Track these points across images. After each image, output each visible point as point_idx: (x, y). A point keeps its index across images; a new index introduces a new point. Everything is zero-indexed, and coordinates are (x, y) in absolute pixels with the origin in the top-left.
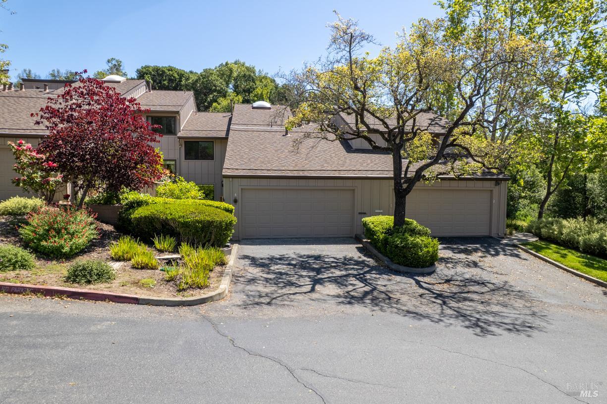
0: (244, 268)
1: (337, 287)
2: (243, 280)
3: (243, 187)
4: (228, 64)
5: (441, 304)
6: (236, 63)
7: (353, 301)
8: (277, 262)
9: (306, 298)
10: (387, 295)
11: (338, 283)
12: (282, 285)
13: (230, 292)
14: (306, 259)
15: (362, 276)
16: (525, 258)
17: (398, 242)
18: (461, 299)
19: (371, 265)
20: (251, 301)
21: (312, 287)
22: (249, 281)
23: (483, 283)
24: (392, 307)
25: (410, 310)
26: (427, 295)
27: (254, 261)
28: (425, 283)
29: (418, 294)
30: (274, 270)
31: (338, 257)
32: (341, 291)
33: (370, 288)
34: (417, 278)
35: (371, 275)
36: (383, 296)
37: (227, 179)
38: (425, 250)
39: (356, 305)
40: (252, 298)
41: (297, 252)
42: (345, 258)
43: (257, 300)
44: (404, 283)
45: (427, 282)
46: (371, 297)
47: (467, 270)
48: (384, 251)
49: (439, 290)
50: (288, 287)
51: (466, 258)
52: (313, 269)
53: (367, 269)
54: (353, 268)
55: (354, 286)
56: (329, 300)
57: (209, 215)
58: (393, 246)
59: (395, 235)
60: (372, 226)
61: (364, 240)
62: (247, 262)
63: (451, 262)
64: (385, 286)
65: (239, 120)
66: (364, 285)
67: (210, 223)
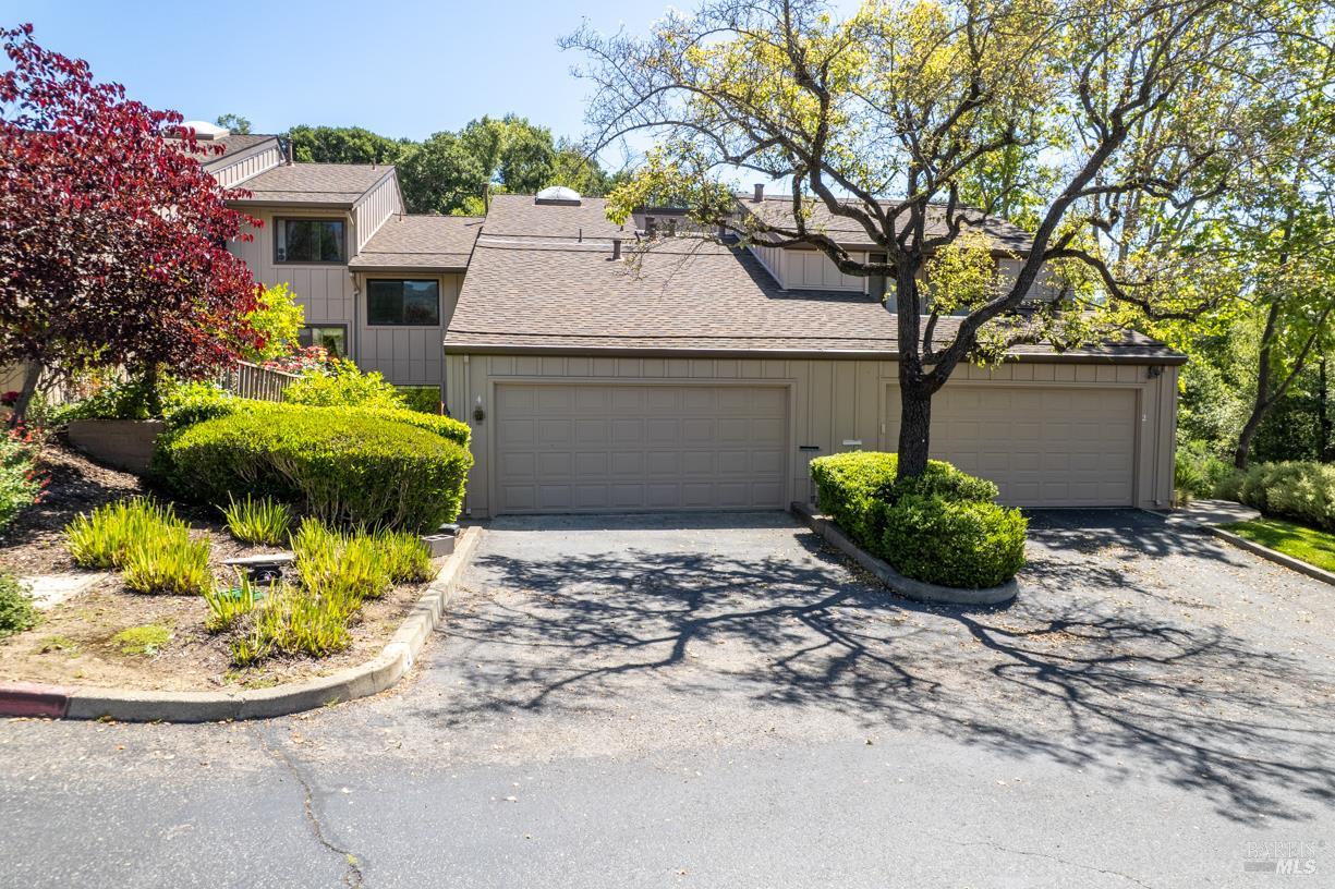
0: (484, 590)
1: (751, 647)
2: (473, 627)
3: (498, 380)
4: (489, 122)
5: (1064, 699)
6: (506, 121)
7: (800, 691)
8: (580, 574)
9: (656, 684)
10: (897, 669)
11: (753, 633)
12: (585, 641)
13: (420, 665)
14: (662, 567)
15: (818, 612)
16: (1241, 562)
17: (916, 518)
18: (1116, 682)
19: (841, 581)
20: (477, 695)
21: (675, 648)
22: (488, 631)
23: (1156, 632)
24: (923, 711)
25: (981, 720)
26: (1012, 668)
27: (516, 573)
28: (997, 630)
29: (986, 667)
30: (568, 597)
31: (749, 559)
32: (762, 659)
33: (847, 650)
34: (970, 616)
35: (844, 609)
36: (887, 673)
37: (457, 358)
38: (991, 539)
39: (812, 707)
40: (483, 687)
41: (639, 547)
42: (768, 564)
43: (498, 693)
44: (938, 632)
45: (1001, 628)
46: (853, 675)
47: (1099, 594)
48: (872, 542)
49: (1044, 651)
50: (604, 647)
51: (1088, 562)
52: (681, 594)
53: (829, 593)
54: (791, 591)
55: (799, 642)
56: (727, 690)
57: (389, 442)
58: (902, 528)
59: (905, 498)
60: (839, 478)
61: (816, 517)
62: (498, 573)
63: (1053, 573)
64: (886, 641)
65: (501, 227)
66: (828, 639)
67: (391, 466)
